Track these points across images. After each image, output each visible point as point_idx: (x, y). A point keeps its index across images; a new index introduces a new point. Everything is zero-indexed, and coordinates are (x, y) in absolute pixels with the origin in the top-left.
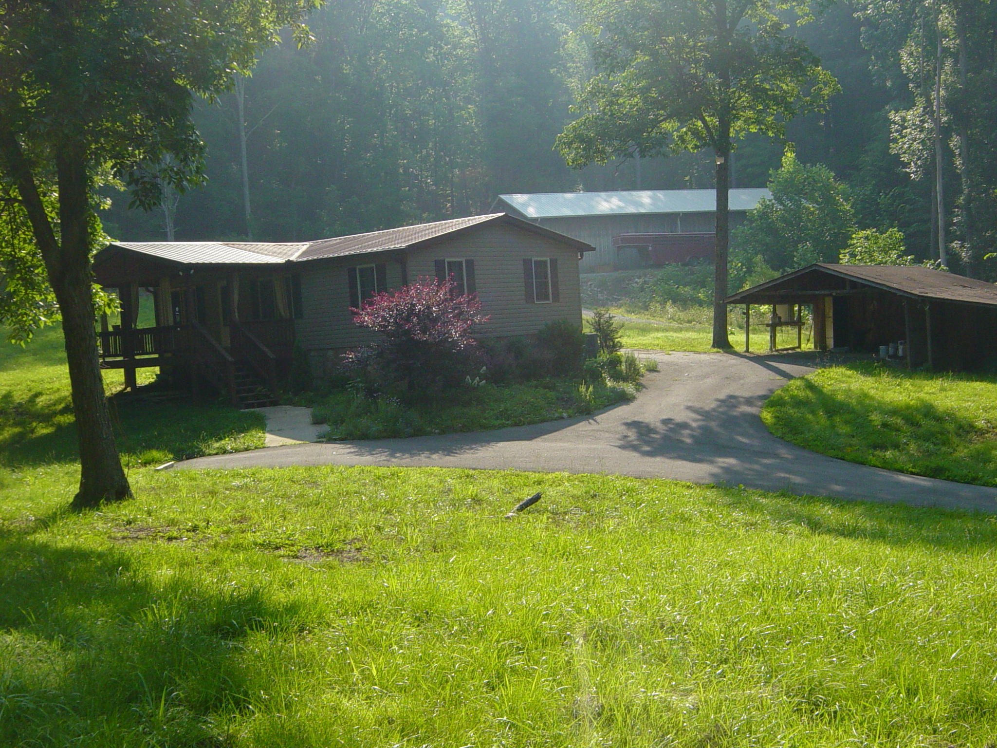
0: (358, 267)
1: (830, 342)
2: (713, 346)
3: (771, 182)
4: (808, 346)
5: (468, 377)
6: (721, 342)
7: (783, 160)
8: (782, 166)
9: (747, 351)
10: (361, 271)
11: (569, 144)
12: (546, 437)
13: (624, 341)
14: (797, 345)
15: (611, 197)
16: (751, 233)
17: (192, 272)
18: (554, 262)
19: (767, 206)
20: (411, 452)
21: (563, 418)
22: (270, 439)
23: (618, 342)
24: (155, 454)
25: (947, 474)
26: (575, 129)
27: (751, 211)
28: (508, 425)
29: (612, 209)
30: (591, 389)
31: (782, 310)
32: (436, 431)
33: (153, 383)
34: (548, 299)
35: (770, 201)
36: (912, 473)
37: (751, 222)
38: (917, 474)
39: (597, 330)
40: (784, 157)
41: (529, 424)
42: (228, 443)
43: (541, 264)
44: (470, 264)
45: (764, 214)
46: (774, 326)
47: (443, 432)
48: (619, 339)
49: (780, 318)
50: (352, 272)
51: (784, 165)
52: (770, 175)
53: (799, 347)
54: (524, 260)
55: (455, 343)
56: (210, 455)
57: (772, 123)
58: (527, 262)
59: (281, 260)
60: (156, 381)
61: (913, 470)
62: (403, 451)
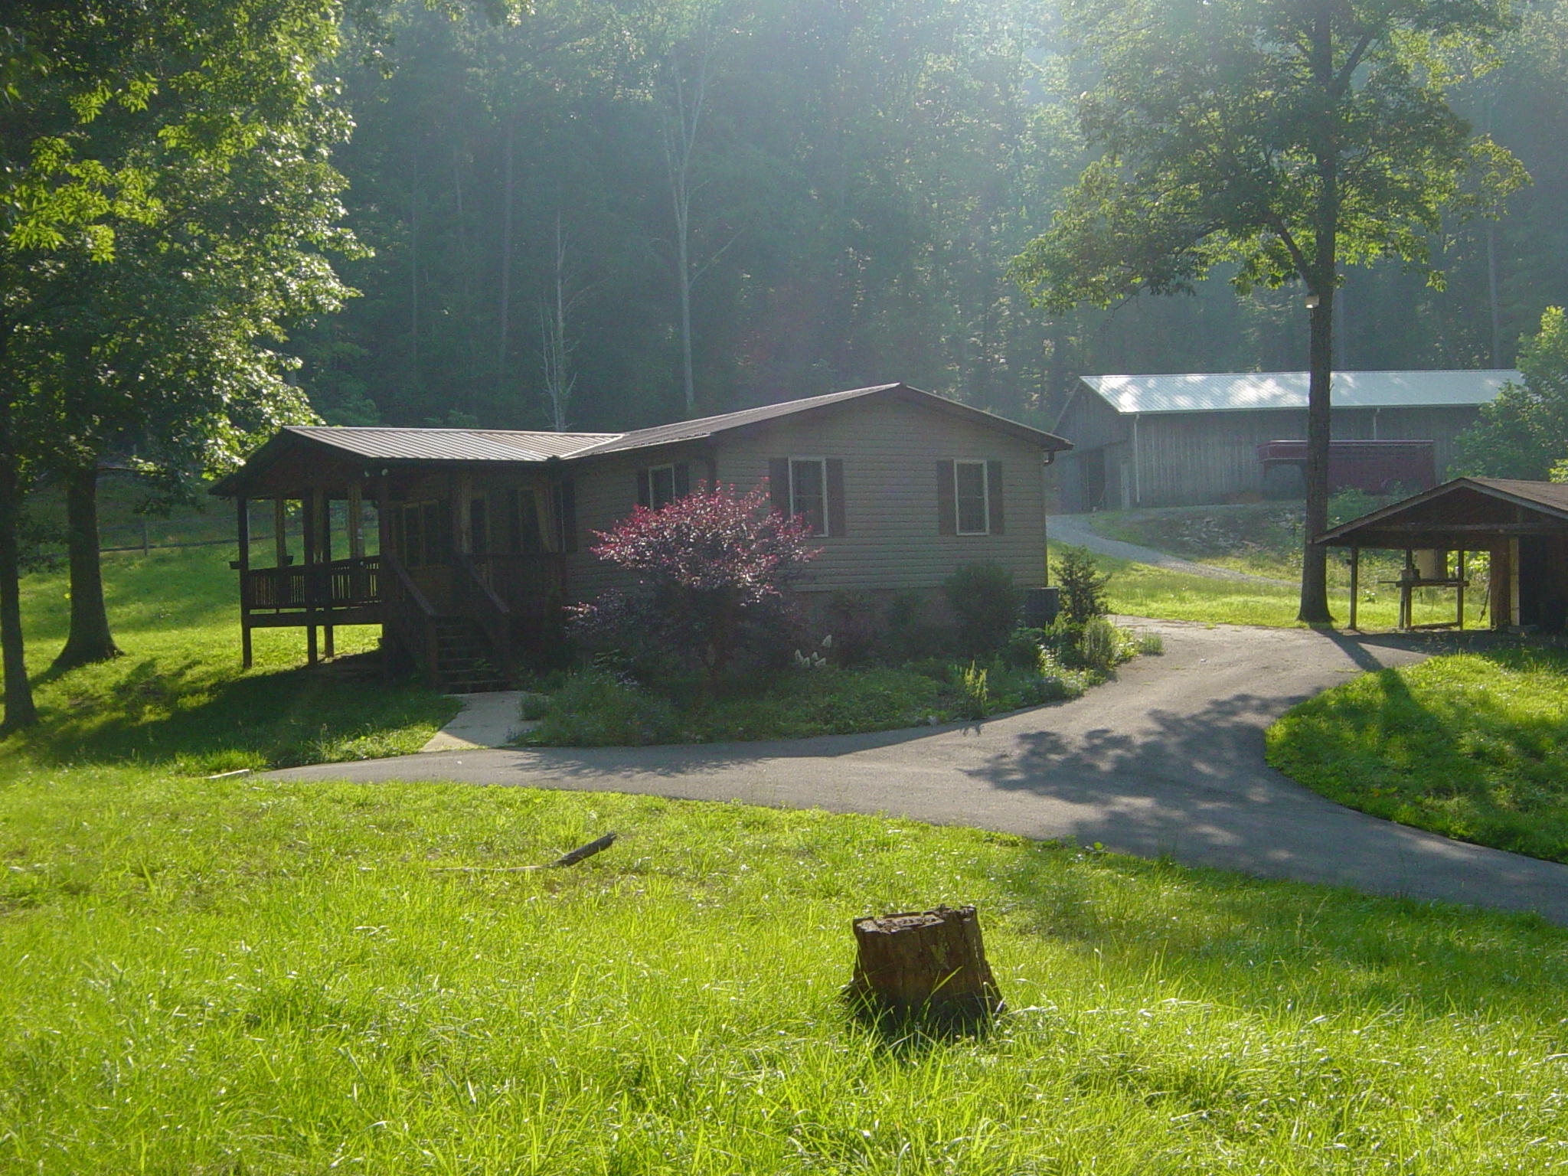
0: (650, 469)
1: (1516, 616)
2: (1300, 618)
3: (1522, 356)
4: (1478, 620)
5: (798, 652)
6: (1315, 613)
7: (1544, 320)
8: (1541, 330)
9: (1353, 626)
10: (656, 474)
11: (1030, 272)
12: (867, 752)
13: (1113, 604)
14: (1455, 620)
15: (1264, 381)
16: (1484, 441)
17: (385, 472)
18: (995, 468)
19: (1514, 397)
20: (610, 769)
21: (928, 724)
22: (441, 740)
23: (1102, 604)
24: (235, 756)
25: (1520, 841)
26: (1040, 246)
27: (1486, 406)
28: (823, 733)
29: (1261, 400)
30: (983, 676)
31: (1423, 561)
32: (699, 737)
33: (371, 653)
34: (982, 528)
35: (1518, 387)
36: (1462, 838)
37: (1487, 422)
38: (1470, 841)
39: (1066, 583)
40: (1546, 315)
41: (861, 731)
42: (366, 743)
43: (972, 472)
44: (835, 466)
45: (1508, 411)
46: (1408, 585)
47: (709, 739)
48: (1102, 599)
49: (1418, 572)
50: (642, 477)
51: (1545, 328)
52: (1520, 345)
53: (1460, 623)
54: (939, 463)
55: (747, 592)
56: (330, 761)
57: (1406, 238)
58: (944, 468)
59: (540, 457)
60: (379, 650)
61: (1465, 833)
62: (597, 765)
